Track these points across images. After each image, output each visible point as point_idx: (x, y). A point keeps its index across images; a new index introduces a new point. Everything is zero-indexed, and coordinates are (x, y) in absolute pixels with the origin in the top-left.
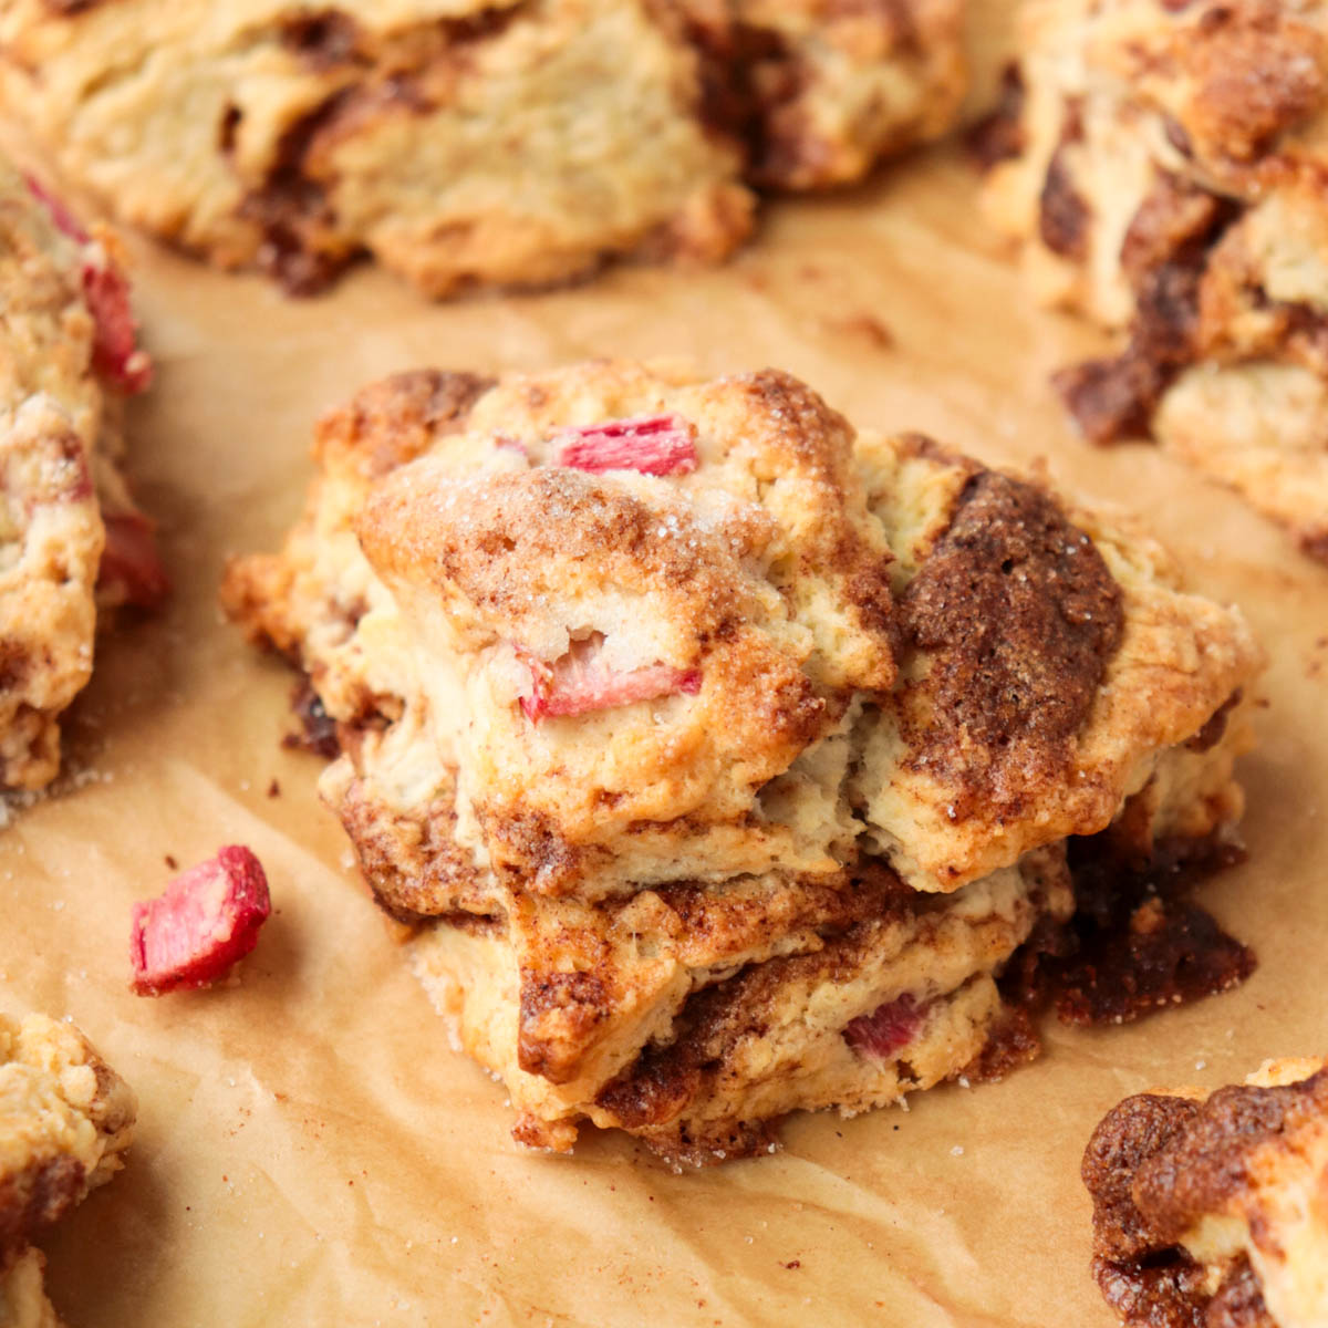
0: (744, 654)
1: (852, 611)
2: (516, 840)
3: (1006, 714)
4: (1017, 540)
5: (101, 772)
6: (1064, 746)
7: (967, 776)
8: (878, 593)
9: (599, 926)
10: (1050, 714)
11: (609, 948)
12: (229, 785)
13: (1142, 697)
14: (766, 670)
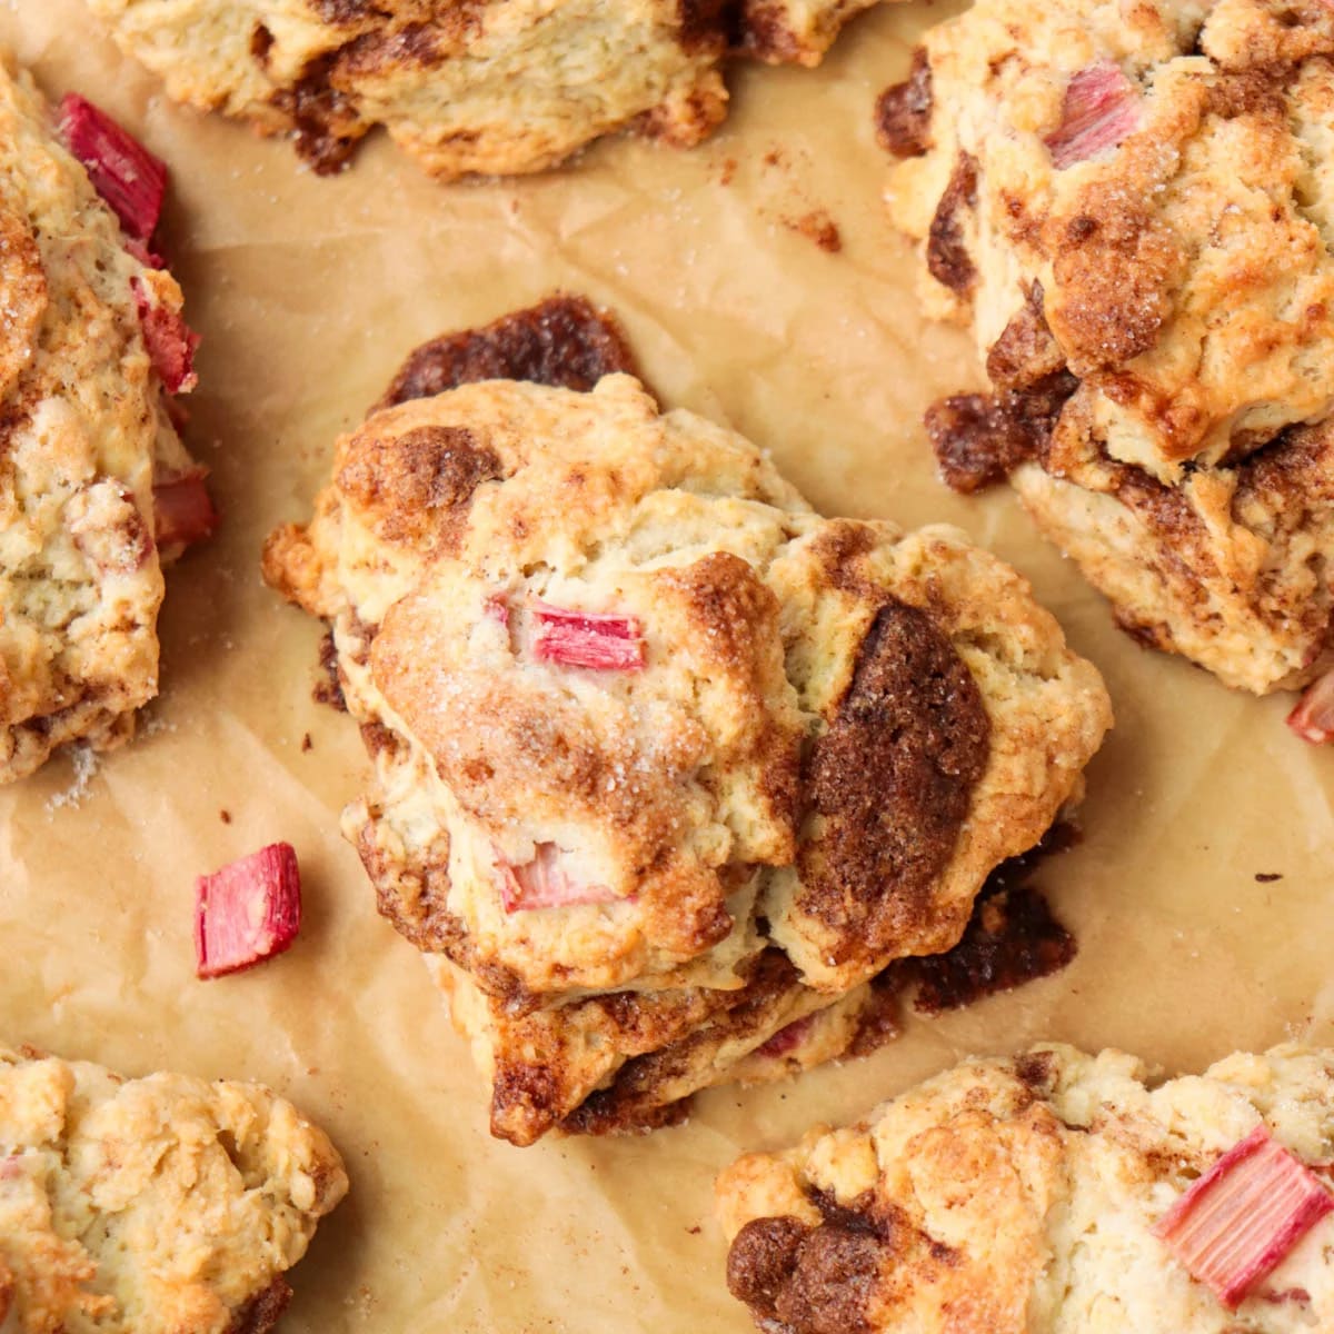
0: (672, 885)
1: (763, 801)
2: (492, 979)
3: (884, 870)
4: (904, 709)
5: (167, 722)
6: (927, 892)
7: (848, 927)
8: (786, 783)
9: (556, 1026)
10: (918, 870)
11: (562, 1043)
12: (269, 739)
13: (995, 830)
14: (690, 894)
